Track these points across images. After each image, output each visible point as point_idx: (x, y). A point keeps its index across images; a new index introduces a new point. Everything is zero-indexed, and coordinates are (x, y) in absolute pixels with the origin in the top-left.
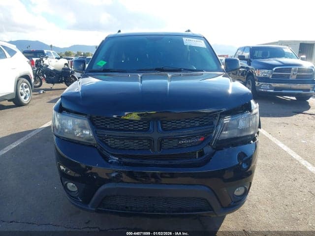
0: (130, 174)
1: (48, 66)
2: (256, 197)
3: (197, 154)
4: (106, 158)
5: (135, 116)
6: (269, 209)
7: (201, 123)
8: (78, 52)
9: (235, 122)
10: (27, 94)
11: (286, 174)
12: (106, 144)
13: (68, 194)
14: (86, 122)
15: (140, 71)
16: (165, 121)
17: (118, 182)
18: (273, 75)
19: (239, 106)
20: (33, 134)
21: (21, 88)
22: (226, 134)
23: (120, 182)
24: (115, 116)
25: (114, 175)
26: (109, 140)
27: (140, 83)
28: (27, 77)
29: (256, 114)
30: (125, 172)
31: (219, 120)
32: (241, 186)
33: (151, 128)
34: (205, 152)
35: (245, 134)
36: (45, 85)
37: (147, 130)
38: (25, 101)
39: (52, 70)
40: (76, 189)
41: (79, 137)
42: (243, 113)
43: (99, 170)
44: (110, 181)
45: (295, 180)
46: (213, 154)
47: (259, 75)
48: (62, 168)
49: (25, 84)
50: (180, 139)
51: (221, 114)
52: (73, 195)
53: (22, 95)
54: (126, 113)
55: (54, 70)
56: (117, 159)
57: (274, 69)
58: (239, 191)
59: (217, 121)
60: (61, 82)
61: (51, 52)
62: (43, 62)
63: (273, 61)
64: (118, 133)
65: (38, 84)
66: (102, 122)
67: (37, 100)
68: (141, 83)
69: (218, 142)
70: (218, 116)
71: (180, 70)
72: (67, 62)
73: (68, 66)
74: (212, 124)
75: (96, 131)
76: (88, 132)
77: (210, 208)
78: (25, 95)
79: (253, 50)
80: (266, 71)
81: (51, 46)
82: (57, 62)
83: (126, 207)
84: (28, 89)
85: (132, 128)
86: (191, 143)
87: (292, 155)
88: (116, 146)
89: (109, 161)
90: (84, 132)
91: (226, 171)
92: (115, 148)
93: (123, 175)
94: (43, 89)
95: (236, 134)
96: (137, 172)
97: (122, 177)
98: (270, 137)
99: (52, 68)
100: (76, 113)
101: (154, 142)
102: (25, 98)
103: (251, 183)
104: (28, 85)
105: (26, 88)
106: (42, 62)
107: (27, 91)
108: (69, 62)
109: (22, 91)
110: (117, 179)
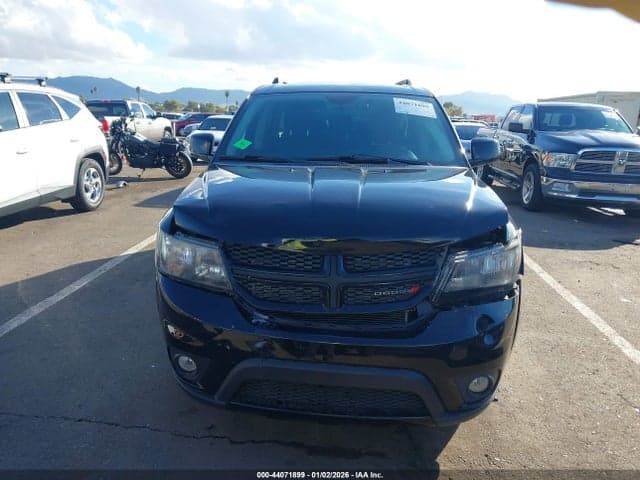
0: (288, 346)
1: (134, 133)
2: (516, 400)
3: (406, 316)
4: (247, 316)
5: (297, 245)
6: (537, 422)
7: (414, 261)
8: (190, 103)
9: (475, 262)
10: (97, 189)
11: (578, 361)
12: (250, 293)
13: (179, 375)
14: (216, 253)
15: (311, 161)
16: (351, 255)
17: (266, 358)
18: (578, 165)
19: (485, 232)
20: (109, 266)
21: (86, 177)
22: (459, 282)
23: (271, 357)
24: (264, 245)
25: (259, 345)
26: (253, 284)
27: (310, 186)
28: (96, 156)
29: (515, 248)
30: (278, 341)
31: (446, 257)
32: (482, 375)
33: (326, 267)
34: (420, 313)
35: (492, 284)
36: (128, 170)
37: (319, 271)
38: (92, 202)
39: (142, 143)
40: (193, 367)
41: (203, 278)
42: (490, 246)
43: (234, 336)
44: (254, 354)
45: (596, 372)
46: (433, 317)
47: (549, 163)
48: (171, 329)
49: (93, 170)
50: (377, 289)
51: (452, 246)
52: (188, 378)
53: (87, 190)
54: (284, 240)
55: (146, 142)
56: (266, 317)
57: (580, 153)
58: (477, 385)
59: (443, 259)
60: (159, 165)
61: (140, 104)
62: (126, 125)
63: (578, 137)
64: (268, 274)
65: (115, 168)
66: (244, 254)
67: (113, 200)
68: (312, 183)
69: (443, 295)
70: (444, 251)
71: (383, 162)
72: (169, 125)
73: (170, 131)
74: (434, 263)
75: (232, 269)
76: (217, 270)
77: (424, 411)
78: (92, 190)
79: (540, 112)
80: (564, 156)
81: (138, 89)
82: (150, 123)
83: (280, 403)
84: (98, 180)
85: (293, 266)
86: (394, 296)
87: (597, 325)
88: (265, 295)
89: (253, 321)
90: (211, 269)
91: (454, 348)
92: (264, 299)
93: (276, 345)
94: (123, 179)
95: (475, 282)
96: (300, 342)
97: (273, 349)
98: (559, 289)
99: (141, 138)
100: (198, 236)
101: (329, 291)
102: (93, 196)
103: (500, 372)
104: (99, 172)
105: (94, 177)
106: (123, 125)
107: (97, 184)
108: (172, 124)
109: (88, 183)
110: (266, 352)
